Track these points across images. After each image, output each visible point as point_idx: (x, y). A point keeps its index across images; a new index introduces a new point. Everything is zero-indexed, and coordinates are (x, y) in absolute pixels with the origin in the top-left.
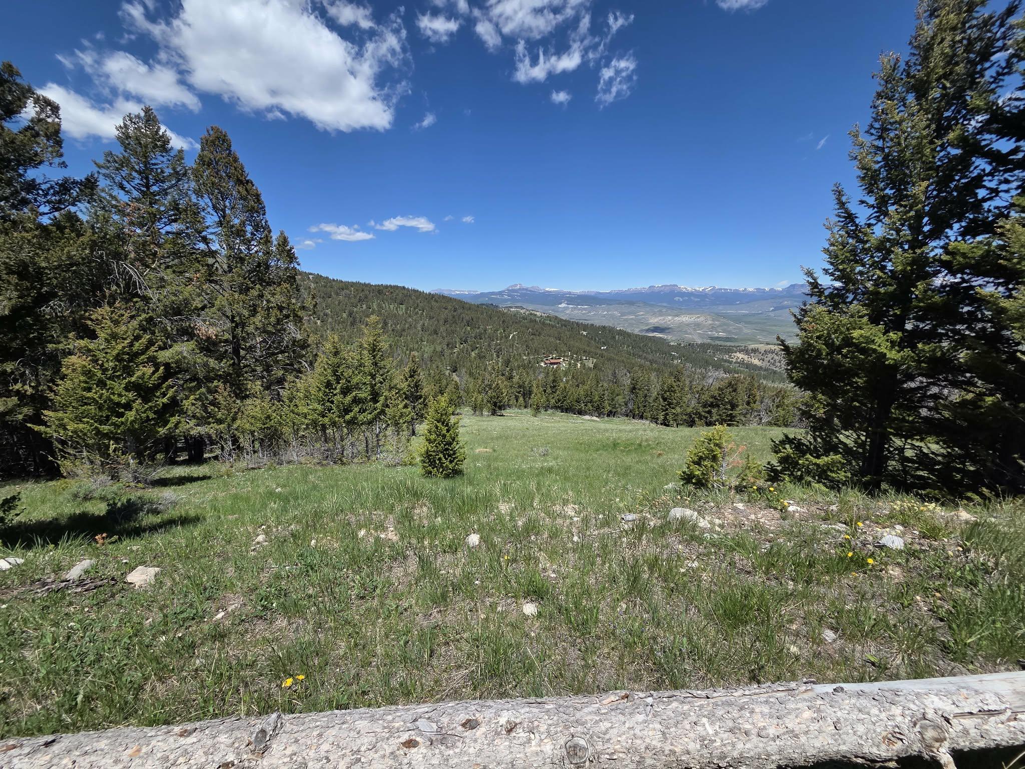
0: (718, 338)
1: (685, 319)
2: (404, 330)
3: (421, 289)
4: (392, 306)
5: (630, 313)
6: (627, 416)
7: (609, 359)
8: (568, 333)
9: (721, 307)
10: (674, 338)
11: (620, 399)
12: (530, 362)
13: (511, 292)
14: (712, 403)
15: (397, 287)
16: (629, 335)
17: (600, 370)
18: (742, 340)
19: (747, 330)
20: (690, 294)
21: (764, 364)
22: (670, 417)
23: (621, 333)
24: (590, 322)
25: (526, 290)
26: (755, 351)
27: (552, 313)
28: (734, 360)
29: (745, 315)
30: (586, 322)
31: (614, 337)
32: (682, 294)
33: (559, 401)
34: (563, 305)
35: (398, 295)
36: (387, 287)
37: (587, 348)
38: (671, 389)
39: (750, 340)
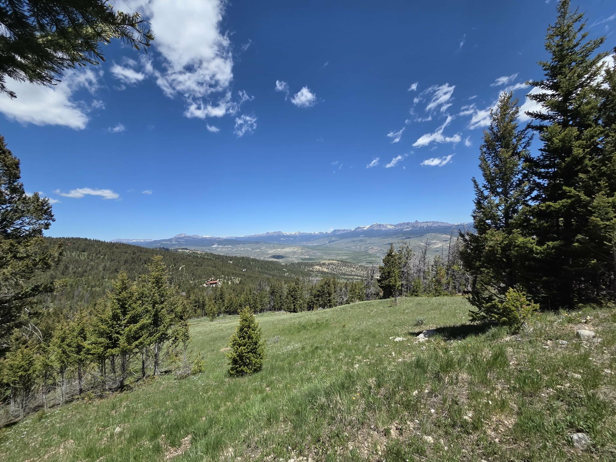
0: (305, 259)
1: (287, 250)
2: (86, 272)
3: (102, 240)
4: (73, 254)
5: (257, 248)
6: (270, 310)
7: (249, 277)
8: (221, 263)
9: (304, 243)
10: (283, 261)
11: (266, 300)
12: (195, 285)
13: (177, 239)
14: (318, 295)
15: (79, 239)
16: (258, 261)
17: (244, 284)
18: (317, 259)
19: (319, 254)
20: (288, 236)
21: (329, 271)
22: (297, 306)
23: (254, 260)
24: (234, 255)
25: (189, 237)
26: (324, 264)
27: (209, 251)
28: (315, 270)
29: (317, 246)
30: (232, 255)
31: (250, 263)
32: (284, 236)
33: (228, 307)
34: (215, 246)
35: (80, 245)
36: (68, 239)
37: (234, 271)
38: (294, 290)
39: (321, 259)
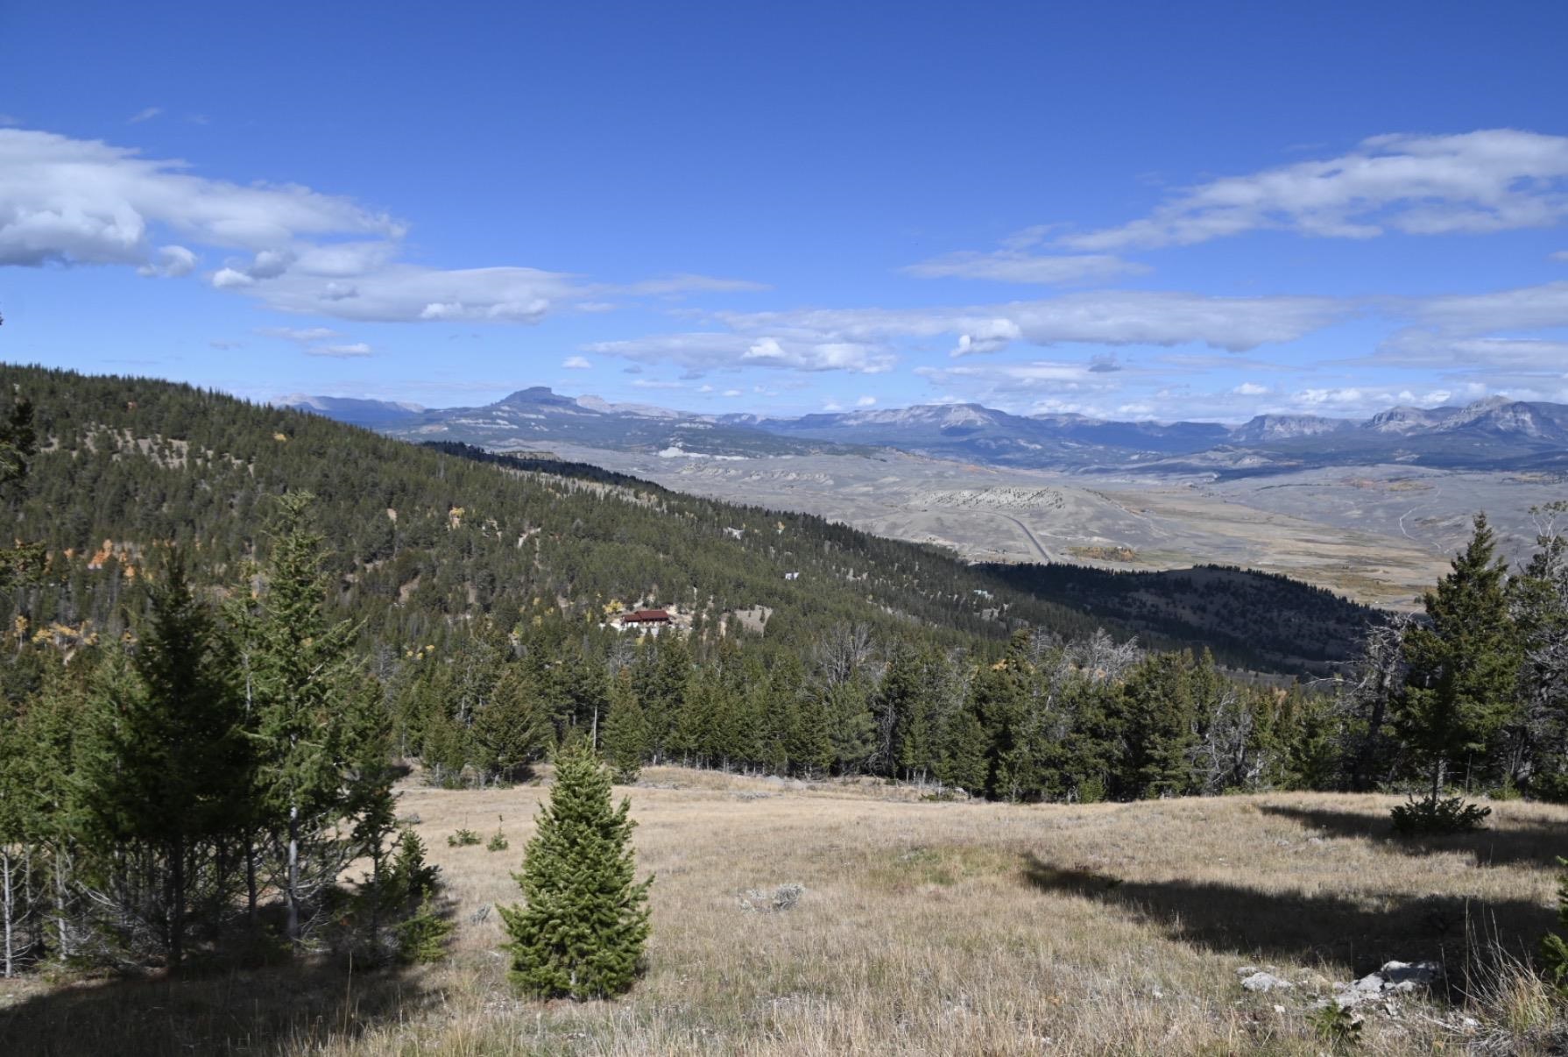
0: (1088, 552)
1: (1004, 498)
5: (858, 479)
6: (880, 772)
7: (812, 610)
8: (688, 533)
11: (863, 724)
13: (518, 409)
15: (162, 386)
16: (860, 539)
17: (785, 639)
19: (1162, 532)
23: (840, 533)
24: (752, 501)
25: (568, 404)
27: (643, 475)
30: (742, 502)
31: (820, 545)
34: (672, 452)
35: (167, 407)
37: (748, 576)
